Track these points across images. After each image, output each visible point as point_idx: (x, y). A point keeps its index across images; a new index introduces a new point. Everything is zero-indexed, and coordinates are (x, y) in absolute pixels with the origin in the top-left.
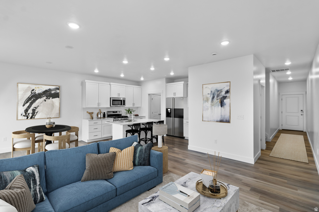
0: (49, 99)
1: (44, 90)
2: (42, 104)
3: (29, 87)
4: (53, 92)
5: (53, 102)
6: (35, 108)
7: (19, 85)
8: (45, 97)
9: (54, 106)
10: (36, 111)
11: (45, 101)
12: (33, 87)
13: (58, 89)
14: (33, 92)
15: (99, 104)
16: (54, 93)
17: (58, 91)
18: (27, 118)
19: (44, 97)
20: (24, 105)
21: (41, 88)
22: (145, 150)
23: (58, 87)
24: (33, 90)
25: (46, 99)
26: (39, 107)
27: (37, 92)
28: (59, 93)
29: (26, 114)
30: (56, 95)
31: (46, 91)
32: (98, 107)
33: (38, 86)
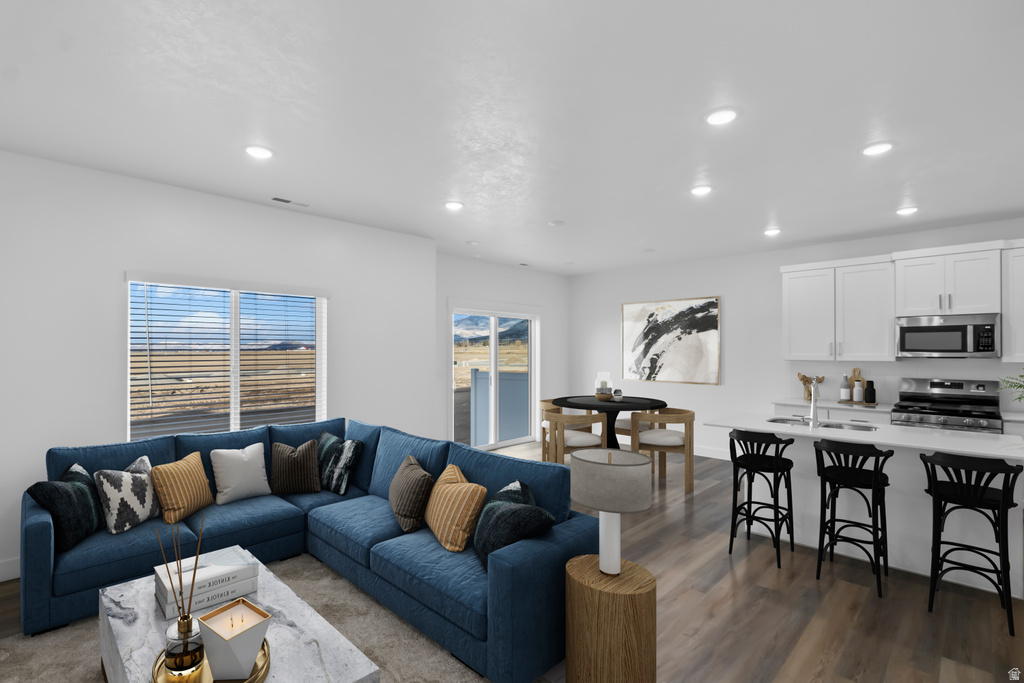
0: (690, 333)
1: (677, 312)
2: (671, 348)
3: (644, 310)
4: (699, 315)
5: (700, 340)
6: (656, 355)
7: (625, 306)
8: (679, 330)
9: (702, 353)
10: (658, 364)
11: (680, 339)
12: (651, 308)
13: (713, 305)
14: (651, 319)
15: (835, 349)
16: (703, 317)
17: (714, 311)
18: (641, 379)
19: (676, 329)
20: (634, 350)
21: (670, 309)
22: (498, 518)
23: (714, 300)
24: (651, 315)
25: (682, 333)
26: (664, 355)
27: (660, 320)
28: (717, 316)
29: (638, 368)
30: (710, 323)
31: (682, 315)
32: (832, 358)
33: (662, 305)
